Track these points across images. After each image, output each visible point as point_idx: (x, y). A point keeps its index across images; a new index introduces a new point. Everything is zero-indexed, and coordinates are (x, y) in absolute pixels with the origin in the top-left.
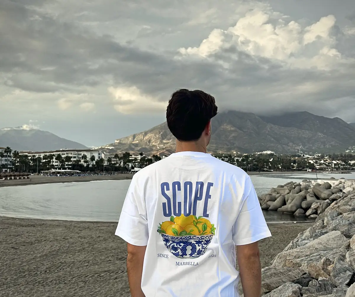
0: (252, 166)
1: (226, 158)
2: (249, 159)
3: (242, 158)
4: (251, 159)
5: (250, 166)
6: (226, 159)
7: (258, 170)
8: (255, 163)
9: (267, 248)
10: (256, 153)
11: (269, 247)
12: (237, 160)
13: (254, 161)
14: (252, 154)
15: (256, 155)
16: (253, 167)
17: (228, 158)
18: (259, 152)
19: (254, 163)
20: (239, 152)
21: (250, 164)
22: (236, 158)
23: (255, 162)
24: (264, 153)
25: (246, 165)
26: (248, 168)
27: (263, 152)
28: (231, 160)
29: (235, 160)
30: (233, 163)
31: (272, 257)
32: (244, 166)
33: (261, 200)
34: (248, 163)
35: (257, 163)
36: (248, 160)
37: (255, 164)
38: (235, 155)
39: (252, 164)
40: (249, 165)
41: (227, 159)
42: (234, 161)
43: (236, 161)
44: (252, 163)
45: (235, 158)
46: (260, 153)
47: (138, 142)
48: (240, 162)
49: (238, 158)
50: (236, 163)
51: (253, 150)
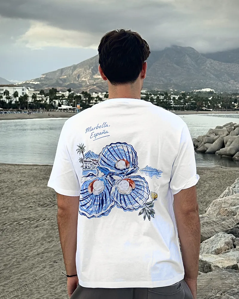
0: (190, 104)
1: (161, 96)
2: (187, 97)
3: (179, 96)
4: (189, 97)
5: (188, 104)
6: (162, 97)
7: (196, 109)
8: (193, 101)
9: (202, 195)
10: (195, 90)
11: (204, 193)
13: (192, 99)
14: (190, 92)
15: (194, 93)
16: (191, 106)
17: (163, 95)
18: (197, 90)
19: (192, 101)
20: (176, 90)
22: (173, 96)
23: (193, 100)
25: (183, 103)
26: (186, 107)
27: (202, 90)
28: (168, 98)
29: (172, 98)
30: (170, 101)
32: (181, 105)
33: (199, 142)
34: (185, 102)
35: (195, 101)
36: (186, 98)
37: (193, 103)
38: (172, 93)
39: (189, 103)
40: (187, 104)
41: (163, 97)
42: (171, 99)
43: (173, 99)
46: (199, 90)
47: (65, 77)
48: (177, 100)
49: (175, 96)
50: (173, 102)
51: (191, 88)
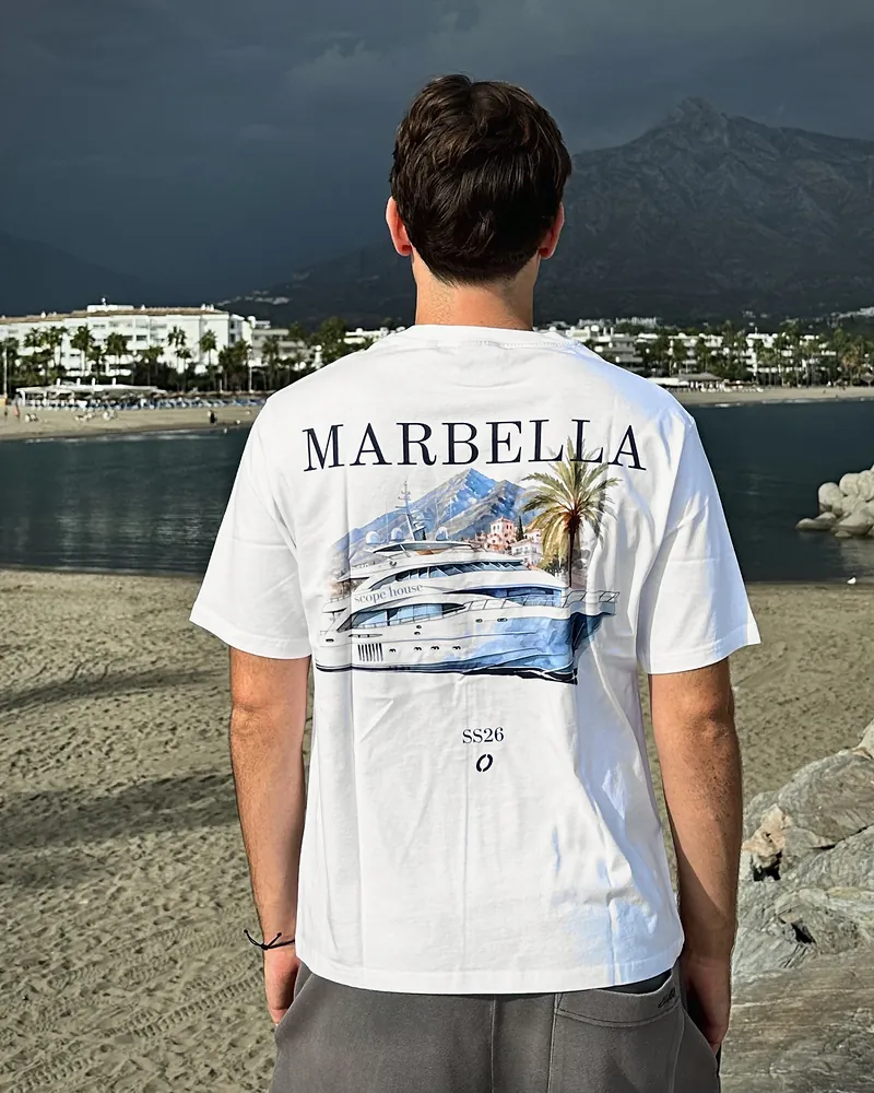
0: (816, 365)
1: (712, 337)
2: (805, 340)
3: (775, 336)
4: (812, 337)
5: (809, 365)
6: (716, 340)
7: (839, 381)
8: (828, 353)
9: (851, 680)
10: (833, 314)
11: (859, 675)
12: (759, 345)
13: (824, 346)
14: (818, 320)
15: (831, 322)
16: (820, 371)
17: (720, 335)
18: (844, 312)
19: (823, 353)
20: (767, 313)
21: (807, 358)
22: (756, 336)
23: (826, 350)
24: (864, 314)
25: (792, 361)
26: (802, 374)
27: (858, 313)
28: (735, 344)
29: (750, 343)
30: (743, 354)
31: (866, 712)
32: (785, 366)
34: (800, 355)
35: (834, 353)
36: (801, 343)
37: (827, 357)
38: (752, 324)
39: (815, 357)
40: (804, 363)
41: (720, 339)
42: (746, 348)
43: (754, 347)
44: (817, 354)
45: (750, 336)
46: (849, 315)
48: (770, 350)
49: (762, 336)
50: (754, 356)
51: (821, 305)
